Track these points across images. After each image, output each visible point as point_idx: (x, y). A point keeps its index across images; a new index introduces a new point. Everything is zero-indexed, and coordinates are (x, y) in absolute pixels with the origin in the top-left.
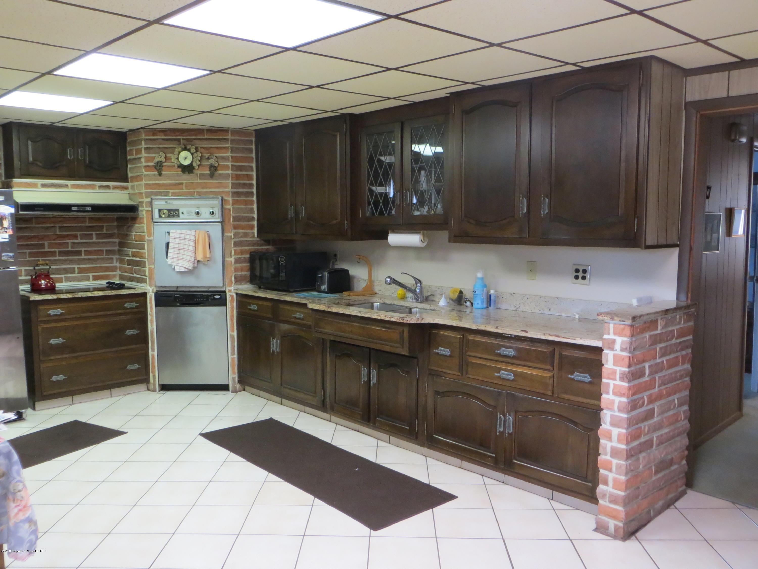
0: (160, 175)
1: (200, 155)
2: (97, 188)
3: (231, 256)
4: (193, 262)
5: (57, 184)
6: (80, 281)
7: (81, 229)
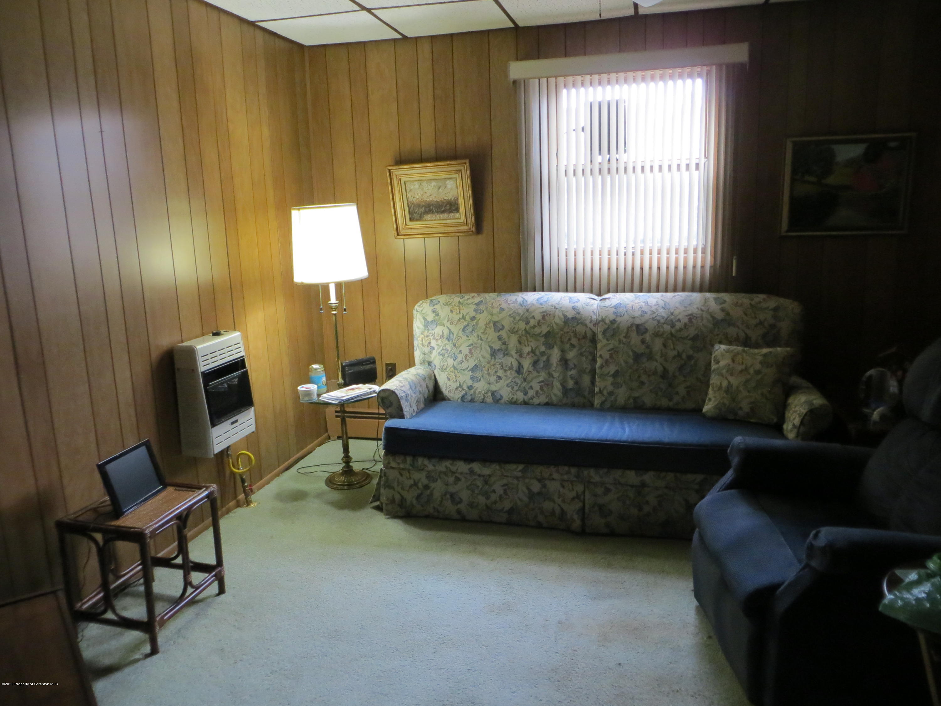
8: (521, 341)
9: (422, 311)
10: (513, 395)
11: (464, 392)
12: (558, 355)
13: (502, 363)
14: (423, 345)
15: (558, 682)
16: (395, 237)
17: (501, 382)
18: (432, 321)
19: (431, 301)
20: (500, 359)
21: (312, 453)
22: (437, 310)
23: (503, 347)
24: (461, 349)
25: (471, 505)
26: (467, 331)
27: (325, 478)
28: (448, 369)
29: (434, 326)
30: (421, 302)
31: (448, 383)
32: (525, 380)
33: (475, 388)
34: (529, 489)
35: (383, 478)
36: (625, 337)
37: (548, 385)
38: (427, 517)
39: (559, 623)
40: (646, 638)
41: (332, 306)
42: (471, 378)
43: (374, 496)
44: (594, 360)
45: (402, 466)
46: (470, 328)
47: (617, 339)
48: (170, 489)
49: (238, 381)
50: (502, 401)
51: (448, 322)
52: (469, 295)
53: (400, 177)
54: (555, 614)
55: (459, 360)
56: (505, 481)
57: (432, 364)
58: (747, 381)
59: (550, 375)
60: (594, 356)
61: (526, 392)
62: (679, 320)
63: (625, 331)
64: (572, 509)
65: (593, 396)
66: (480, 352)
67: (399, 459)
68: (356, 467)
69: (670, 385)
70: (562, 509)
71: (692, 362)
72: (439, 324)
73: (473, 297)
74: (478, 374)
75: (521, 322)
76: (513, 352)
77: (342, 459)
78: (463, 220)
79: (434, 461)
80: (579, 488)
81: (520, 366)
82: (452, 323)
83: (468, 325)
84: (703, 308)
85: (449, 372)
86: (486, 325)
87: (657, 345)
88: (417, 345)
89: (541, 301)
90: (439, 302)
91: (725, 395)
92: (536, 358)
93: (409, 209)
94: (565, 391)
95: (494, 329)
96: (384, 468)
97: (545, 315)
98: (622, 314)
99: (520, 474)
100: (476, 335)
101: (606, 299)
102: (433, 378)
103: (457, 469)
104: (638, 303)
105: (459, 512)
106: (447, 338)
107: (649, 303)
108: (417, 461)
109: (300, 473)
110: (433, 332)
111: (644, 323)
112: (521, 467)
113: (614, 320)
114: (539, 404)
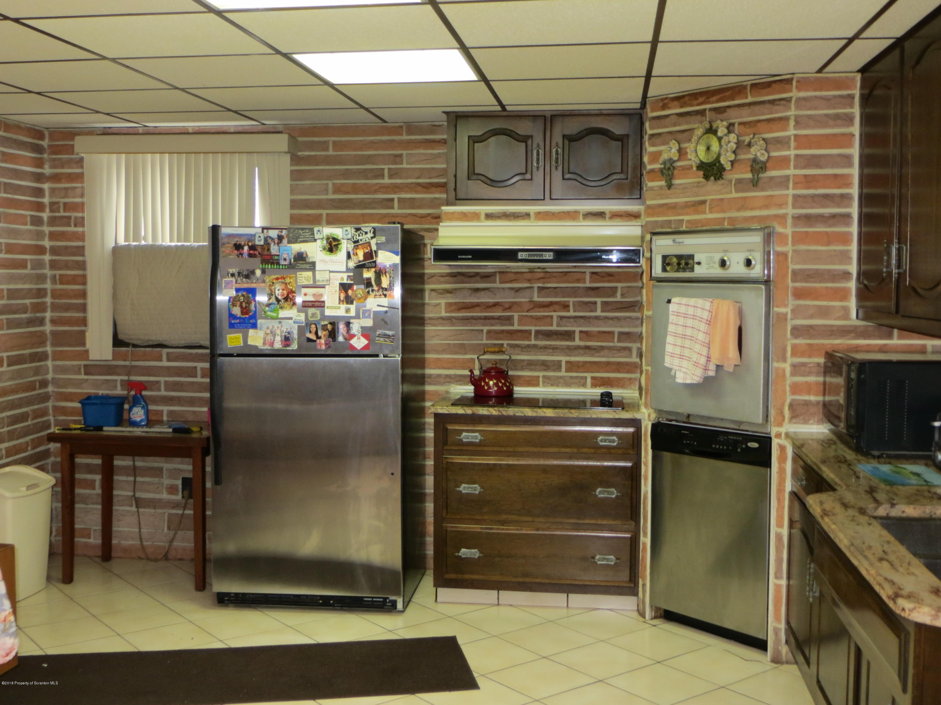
0: (670, 186)
1: (735, 140)
2: (581, 217)
3: (784, 360)
4: (703, 367)
5: (511, 213)
6: (568, 385)
7: (574, 292)
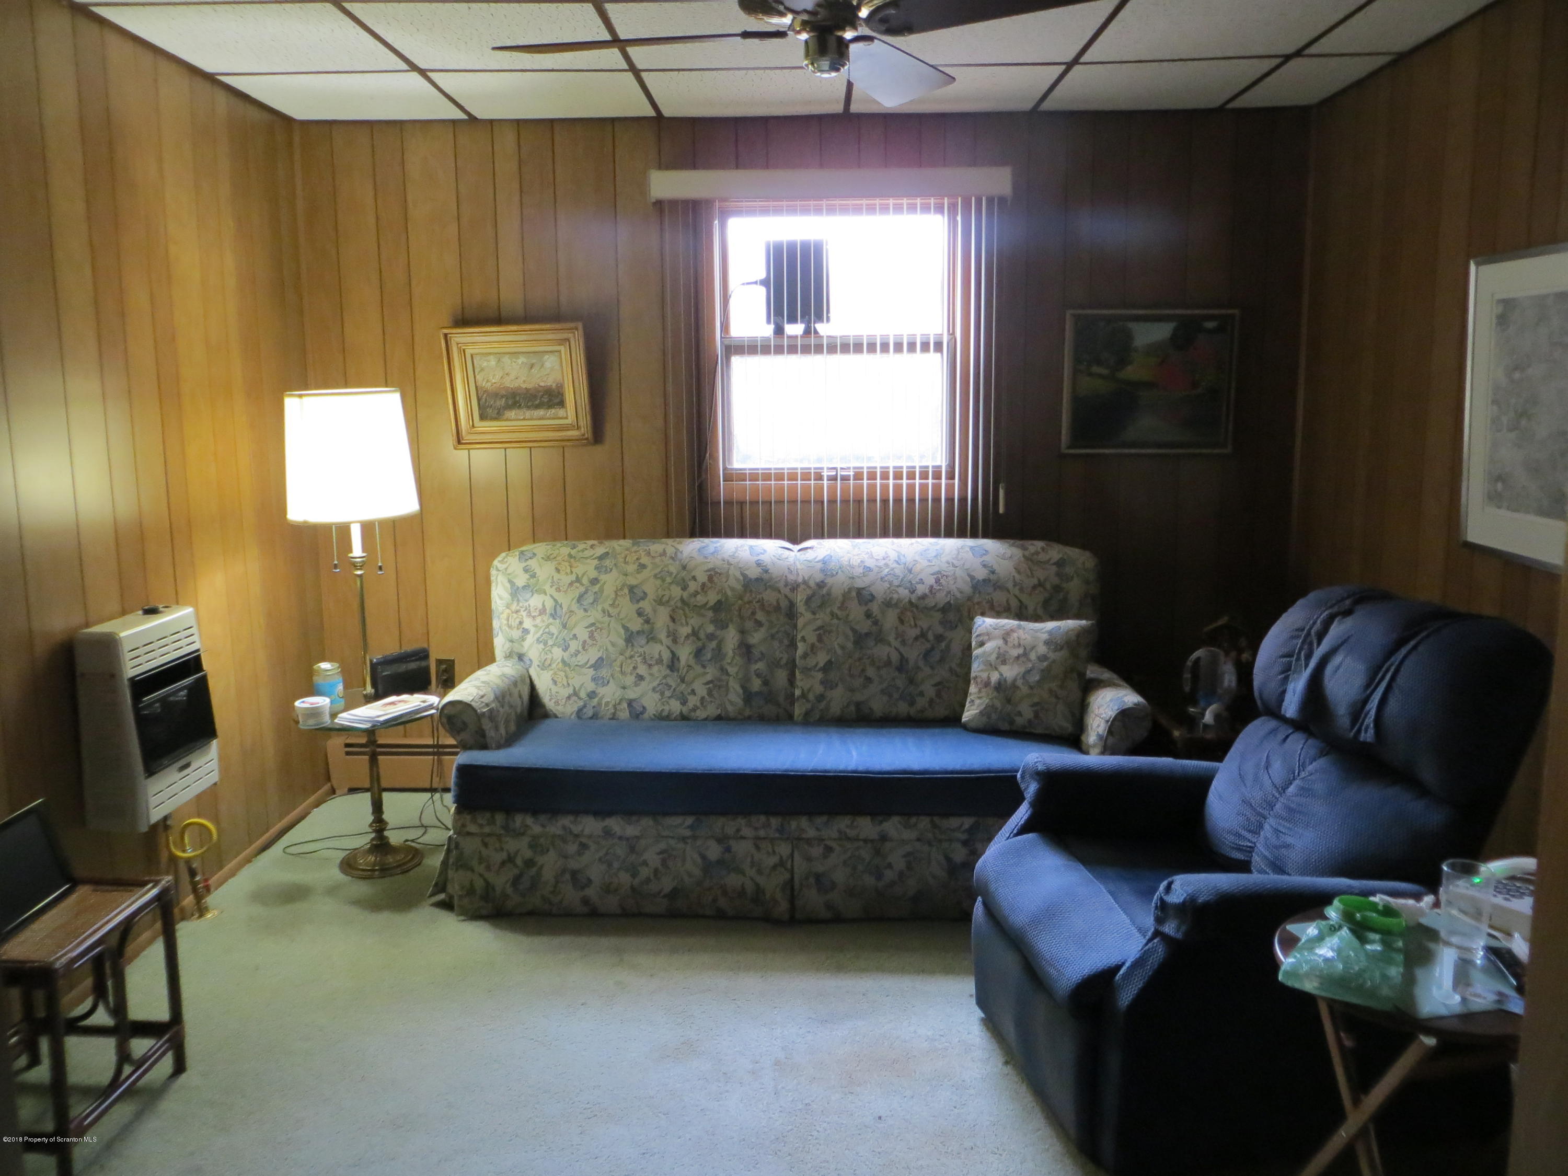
8: (675, 617)
9: (506, 569)
10: (664, 705)
11: (581, 703)
12: (736, 639)
13: (645, 653)
14: (510, 627)
15: (789, 1157)
16: (454, 445)
17: (643, 684)
18: (525, 586)
19: (522, 553)
20: (642, 647)
21: (306, 820)
22: (532, 569)
23: (646, 627)
24: (575, 631)
25: (607, 889)
26: (585, 603)
27: (338, 861)
28: (554, 666)
29: (529, 594)
30: (503, 554)
31: (554, 689)
32: (683, 681)
33: (600, 695)
34: (704, 857)
35: (454, 852)
36: (839, 608)
37: (720, 687)
38: (531, 913)
39: (775, 1065)
40: (913, 1074)
41: (357, 563)
42: (594, 679)
43: (436, 884)
44: (793, 645)
45: (487, 830)
46: (590, 598)
47: (828, 610)
48: (83, 891)
49: (188, 695)
50: (646, 716)
51: (551, 587)
52: (585, 543)
53: (464, 347)
54: (767, 1051)
55: (572, 649)
56: (662, 845)
57: (526, 659)
58: (1028, 672)
59: (723, 670)
60: (793, 638)
61: (684, 700)
62: (921, 581)
63: (840, 598)
64: (772, 885)
65: (792, 704)
66: (608, 636)
67: (483, 818)
68: (395, 838)
69: (911, 681)
70: (757, 885)
71: (943, 645)
72: (536, 590)
73: (592, 546)
74: (604, 672)
75: (673, 587)
76: (663, 636)
77: (371, 826)
78: (571, 419)
79: (543, 818)
80: (784, 849)
81: (674, 658)
82: (558, 590)
83: (586, 592)
84: (955, 562)
85: (556, 670)
86: (616, 592)
87: (890, 619)
88: (498, 627)
89: (705, 553)
90: (535, 554)
91: (995, 694)
92: (700, 644)
93: (479, 400)
94: (748, 697)
95: (630, 598)
96: (455, 836)
97: (714, 575)
98: (835, 573)
99: (688, 833)
100: (600, 608)
101: (806, 548)
102: (528, 681)
103: (583, 831)
104: (858, 555)
105: (586, 901)
106: (551, 614)
107: (874, 555)
108: (514, 821)
109: (290, 854)
110: (527, 604)
111: (869, 586)
112: (690, 820)
113: (822, 582)
114: (706, 719)
